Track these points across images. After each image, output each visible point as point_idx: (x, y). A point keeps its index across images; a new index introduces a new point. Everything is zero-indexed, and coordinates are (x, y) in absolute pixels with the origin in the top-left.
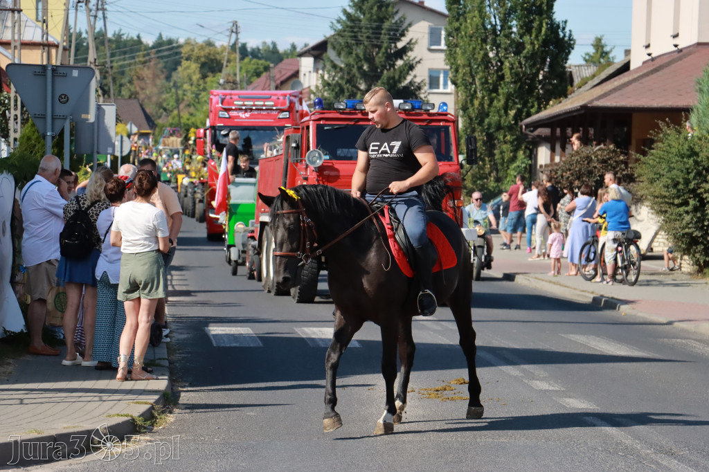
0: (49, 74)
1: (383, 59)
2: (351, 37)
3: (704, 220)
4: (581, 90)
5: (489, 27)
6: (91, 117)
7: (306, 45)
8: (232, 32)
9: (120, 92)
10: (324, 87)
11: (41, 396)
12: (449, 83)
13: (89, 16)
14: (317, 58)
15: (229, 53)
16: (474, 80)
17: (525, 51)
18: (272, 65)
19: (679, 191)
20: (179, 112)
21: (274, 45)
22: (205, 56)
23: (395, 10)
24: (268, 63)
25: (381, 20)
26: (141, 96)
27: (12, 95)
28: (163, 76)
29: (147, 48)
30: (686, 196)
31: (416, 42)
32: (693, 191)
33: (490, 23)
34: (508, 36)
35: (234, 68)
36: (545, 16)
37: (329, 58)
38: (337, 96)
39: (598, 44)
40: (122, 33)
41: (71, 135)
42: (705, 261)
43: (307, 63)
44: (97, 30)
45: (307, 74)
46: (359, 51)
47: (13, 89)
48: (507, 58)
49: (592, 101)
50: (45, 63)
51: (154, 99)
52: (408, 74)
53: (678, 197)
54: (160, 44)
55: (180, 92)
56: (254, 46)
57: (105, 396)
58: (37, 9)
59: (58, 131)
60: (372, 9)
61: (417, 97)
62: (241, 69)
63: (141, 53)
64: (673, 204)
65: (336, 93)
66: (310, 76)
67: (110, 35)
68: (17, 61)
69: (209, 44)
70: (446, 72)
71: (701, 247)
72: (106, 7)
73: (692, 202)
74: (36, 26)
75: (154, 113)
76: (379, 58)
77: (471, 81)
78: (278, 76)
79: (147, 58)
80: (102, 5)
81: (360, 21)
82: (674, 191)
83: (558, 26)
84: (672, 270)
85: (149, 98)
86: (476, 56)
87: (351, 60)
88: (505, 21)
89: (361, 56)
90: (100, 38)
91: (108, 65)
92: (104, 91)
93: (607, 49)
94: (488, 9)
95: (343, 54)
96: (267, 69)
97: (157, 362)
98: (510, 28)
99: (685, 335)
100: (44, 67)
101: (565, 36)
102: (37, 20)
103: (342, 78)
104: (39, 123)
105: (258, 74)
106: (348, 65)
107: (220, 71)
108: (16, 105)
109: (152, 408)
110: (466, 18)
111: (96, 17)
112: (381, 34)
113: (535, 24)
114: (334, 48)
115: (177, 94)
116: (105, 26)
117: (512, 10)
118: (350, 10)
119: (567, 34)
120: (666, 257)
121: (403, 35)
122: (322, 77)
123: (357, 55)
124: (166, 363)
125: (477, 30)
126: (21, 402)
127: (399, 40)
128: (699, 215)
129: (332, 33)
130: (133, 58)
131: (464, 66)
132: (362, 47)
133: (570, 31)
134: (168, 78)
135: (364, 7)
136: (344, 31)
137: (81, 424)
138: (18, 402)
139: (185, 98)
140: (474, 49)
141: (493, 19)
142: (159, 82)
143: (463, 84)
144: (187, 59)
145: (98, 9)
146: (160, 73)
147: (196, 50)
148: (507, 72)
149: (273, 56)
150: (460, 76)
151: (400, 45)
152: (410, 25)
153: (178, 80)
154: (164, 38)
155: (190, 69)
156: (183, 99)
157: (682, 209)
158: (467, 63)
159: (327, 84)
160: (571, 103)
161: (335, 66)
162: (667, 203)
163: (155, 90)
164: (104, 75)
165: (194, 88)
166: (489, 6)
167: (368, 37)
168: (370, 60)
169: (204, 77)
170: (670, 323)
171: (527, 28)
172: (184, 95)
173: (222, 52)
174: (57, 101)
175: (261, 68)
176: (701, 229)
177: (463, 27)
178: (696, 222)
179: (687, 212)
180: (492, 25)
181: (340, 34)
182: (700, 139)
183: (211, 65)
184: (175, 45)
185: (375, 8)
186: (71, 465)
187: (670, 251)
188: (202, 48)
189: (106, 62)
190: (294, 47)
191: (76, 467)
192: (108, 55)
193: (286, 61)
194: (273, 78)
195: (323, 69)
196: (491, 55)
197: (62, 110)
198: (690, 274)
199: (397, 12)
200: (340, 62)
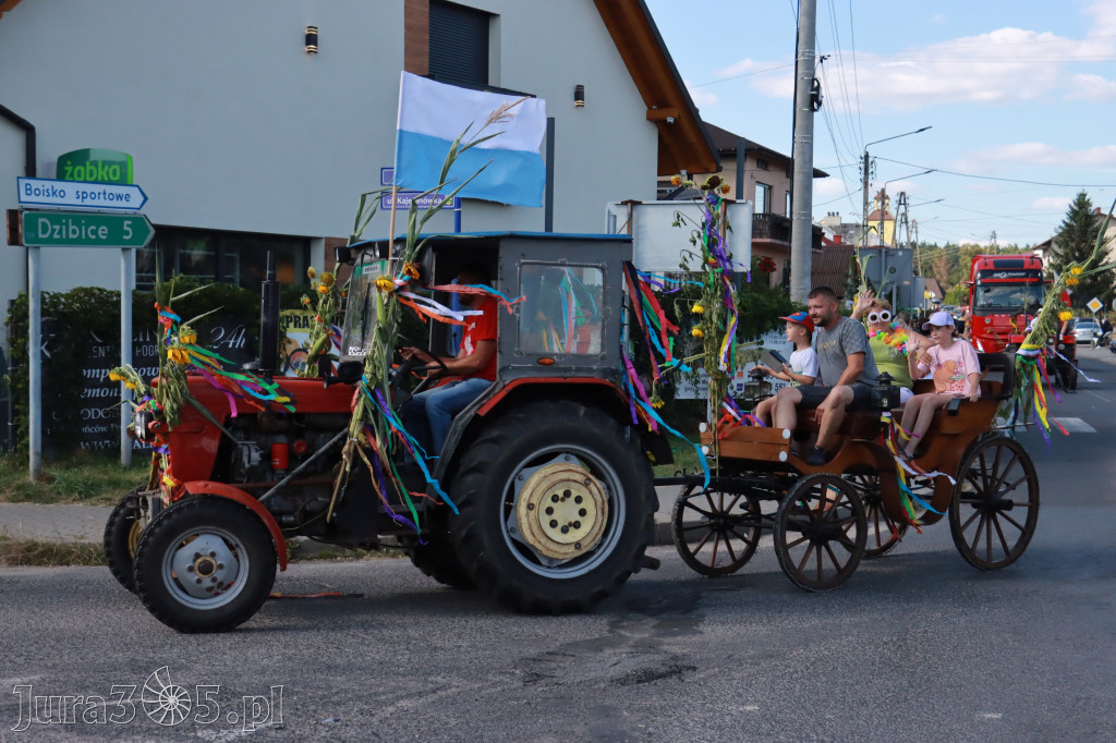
2: (1068, 236)
7: (1038, 243)
10: (1050, 267)
13: (908, 232)
14: (1045, 251)
15: (989, 250)
20: (959, 285)
22: (975, 252)
23: (1095, 221)
25: (1087, 226)
26: (938, 276)
28: (950, 265)
29: (941, 250)
31: (1111, 238)
37: (1053, 250)
43: (1039, 253)
44: (912, 240)
51: (945, 278)
52: (1105, 257)
54: (948, 247)
60: (1081, 219)
61: (1109, 272)
63: (937, 252)
65: (1058, 270)
67: (919, 243)
69: (977, 246)
75: (945, 286)
76: (1086, 249)
79: (941, 254)
81: (1072, 226)
85: (942, 277)
87: (1068, 251)
89: (1074, 247)
90: (914, 245)
91: (919, 259)
95: (1062, 246)
103: (1062, 261)
106: (1067, 254)
112: (1086, 235)
114: (1057, 243)
115: (959, 275)
118: (1067, 221)
121: (1102, 234)
122: (1050, 261)
123: (1071, 247)
127: (1099, 237)
129: (1056, 234)
132: (1074, 242)
134: (953, 265)
135: (1076, 219)
136: (1065, 231)
139: (964, 277)
144: (964, 255)
146: (948, 263)
147: (969, 249)
153: (959, 267)
154: (951, 244)
155: (966, 260)
156: (962, 278)
159: (1051, 265)
161: (1057, 254)
163: (946, 273)
167: (1079, 237)
168: (1080, 250)
173: (985, 250)
181: (1060, 235)
184: (957, 247)
185: (1084, 219)
188: (972, 248)
195: (1049, 256)
199: (1098, 221)
200: (1060, 251)
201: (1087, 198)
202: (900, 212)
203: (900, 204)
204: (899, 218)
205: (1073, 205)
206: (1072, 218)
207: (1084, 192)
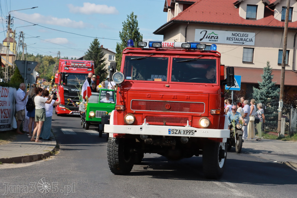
0: (26, 63)
1: (98, 62)
2: (90, 57)
8: (58, 54)
15: (57, 59)
22: (50, 60)
25: (98, 53)
27: (6, 68)
31: (106, 59)
47: (7, 66)
52: (104, 66)
55: (44, 68)
60: (95, 50)
61: (106, 72)
76: (97, 62)
80: (26, 46)
81: (92, 53)
107: (55, 64)
108: (7, 70)
110: (121, 53)
112: (97, 56)
114: (85, 59)
116: (26, 51)
118: (90, 50)
121: (103, 57)
127: (102, 58)
129: (85, 55)
134: (40, 65)
139: (45, 70)
144: (46, 60)
147: (48, 58)
151: (102, 59)
152: (105, 54)
154: (39, 55)
155: (47, 63)
165: (47, 68)
167: (94, 57)
169: (50, 65)
173: (55, 59)
174: (27, 70)
177: (120, 56)
181: (87, 56)
183: (52, 62)
184: (42, 57)
185: (96, 50)
199: (102, 51)
201: (98, 41)
203: (21, 37)
205: (92, 43)
206: (92, 49)
207: (97, 39)
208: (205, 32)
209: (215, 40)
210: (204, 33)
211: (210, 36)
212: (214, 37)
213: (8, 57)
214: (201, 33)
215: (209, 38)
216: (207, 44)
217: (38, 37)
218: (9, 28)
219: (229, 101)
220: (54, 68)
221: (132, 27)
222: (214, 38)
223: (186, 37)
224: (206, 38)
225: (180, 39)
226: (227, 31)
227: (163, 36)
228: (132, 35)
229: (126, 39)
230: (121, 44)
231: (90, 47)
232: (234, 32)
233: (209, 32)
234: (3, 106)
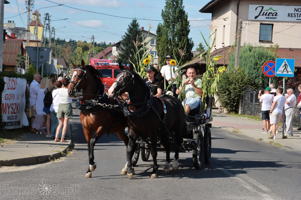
0: (38, 49)
2: (128, 41)
3: (230, 98)
4: (195, 58)
5: (169, 39)
6: (50, 63)
7: (114, 43)
8: (92, 39)
9: (58, 55)
10: (119, 55)
11: (33, 145)
12: (157, 55)
13: (50, 33)
14: (117, 47)
15: (91, 45)
16: (164, 54)
17: (179, 47)
18: (104, 49)
19: (223, 89)
20: (76, 62)
21: (105, 43)
22: (84, 46)
23: (141, 33)
24: (103, 48)
26: (65, 57)
27: (26, 56)
28: (71, 51)
29: (67, 43)
30: (225, 90)
32: (228, 89)
33: (169, 38)
34: (174, 42)
35: (93, 49)
36: (185, 36)
37: (121, 47)
38: (123, 58)
39: (201, 45)
40: (59, 38)
41: (44, 68)
42: (230, 110)
43: (114, 48)
44: (52, 37)
45: (114, 52)
46: (130, 45)
47: (27, 54)
48: (174, 48)
49: (199, 62)
50: (36, 46)
51: (68, 58)
53: (223, 91)
54: (70, 42)
55: (76, 56)
56: (99, 43)
57: (52, 146)
58: (34, 31)
59: (40, 66)
60: (134, 32)
62: (95, 49)
63: (65, 44)
64: (222, 93)
65: (123, 57)
66: (115, 52)
67: (56, 39)
68: (28, 46)
69: (85, 42)
70: (156, 52)
71: (229, 106)
72: (55, 30)
73: (227, 92)
74: (34, 36)
75: (68, 62)
77: (163, 55)
78: (105, 52)
79: (67, 46)
80: (54, 30)
81: (131, 36)
82: (222, 89)
83: (189, 39)
84: (221, 112)
85: (67, 58)
86: (165, 48)
87: (128, 48)
88: (174, 38)
89: (131, 47)
90: (53, 40)
91: (55, 47)
92: (54, 55)
93: (203, 47)
94: (169, 34)
95: (125, 46)
96: (102, 50)
97: (68, 136)
98: (175, 39)
99: (224, 131)
100: (36, 48)
101: (191, 42)
102: (34, 34)
103: (125, 53)
104: (34, 64)
105: (100, 51)
106: (126, 49)
107: (88, 50)
108: (27, 59)
109: (66, 149)
110: (162, 36)
111: (52, 33)
113: (183, 39)
114: (122, 44)
115: (75, 57)
116: (54, 36)
117: (176, 34)
118: (127, 33)
119: (192, 42)
120: (219, 108)
122: (119, 52)
123: (129, 46)
124: (70, 136)
125: (165, 40)
126: (27, 146)
128: (229, 96)
129: (122, 39)
130: (62, 46)
131: (161, 50)
132: (131, 44)
133: (193, 41)
134: (73, 52)
135: (132, 32)
136: (126, 39)
137: (45, 154)
138: (26, 146)
139: (78, 58)
140: (164, 45)
141: (170, 37)
142: (70, 53)
143: (161, 56)
144: (79, 46)
145: (52, 31)
146: (70, 50)
147: (81, 44)
148: (174, 52)
149: (104, 46)
150: (160, 53)
151: (142, 44)
152: (145, 38)
153: (76, 53)
154: (72, 40)
155: (79, 49)
156: (77, 58)
157: (224, 94)
158: (162, 49)
159: (120, 54)
160: (193, 62)
161: (122, 49)
162: (220, 92)
163: (69, 56)
164: (54, 51)
165: (80, 55)
166: (169, 33)
169: (83, 52)
170: (220, 128)
171: (180, 40)
172: (77, 57)
173: (89, 44)
174: (40, 57)
175: (101, 50)
176: (230, 100)
177: (161, 39)
178: (228, 98)
179: (226, 95)
180: (170, 39)
181: (124, 40)
182: (230, 74)
183: (86, 48)
184: (75, 42)
185: (135, 33)
186: (42, 165)
187: (220, 107)
188: (83, 43)
189: (54, 47)
190: (110, 43)
191: (43, 166)
192: (55, 44)
193: (108, 48)
194: (104, 53)
195: (119, 50)
196: (169, 47)
197: (41, 60)
198: (226, 113)
200: (124, 48)
201: (137, 22)
202: (46, 23)
203: (46, 19)
204: (45, 26)
205: (130, 25)
206: (129, 32)
207: (136, 20)
208: (262, 8)
209: (273, 17)
210: (259, 9)
211: (267, 13)
212: (272, 13)
213: (28, 43)
214: (256, 9)
215: (266, 15)
216: (264, 23)
217: (66, 19)
218: (29, 9)
219: (279, 90)
220: (88, 55)
221: (176, 5)
222: (272, 15)
223: (237, 14)
224: (263, 15)
225: (230, 17)
226: (288, 6)
227: (211, 14)
228: (175, 14)
229: (168, 19)
230: (163, 25)
231: (127, 29)
232: (296, 7)
233: (267, 7)
234: (10, 100)
